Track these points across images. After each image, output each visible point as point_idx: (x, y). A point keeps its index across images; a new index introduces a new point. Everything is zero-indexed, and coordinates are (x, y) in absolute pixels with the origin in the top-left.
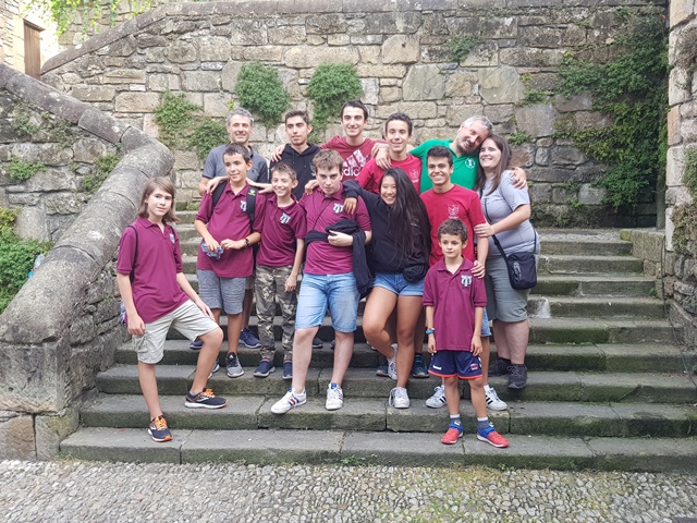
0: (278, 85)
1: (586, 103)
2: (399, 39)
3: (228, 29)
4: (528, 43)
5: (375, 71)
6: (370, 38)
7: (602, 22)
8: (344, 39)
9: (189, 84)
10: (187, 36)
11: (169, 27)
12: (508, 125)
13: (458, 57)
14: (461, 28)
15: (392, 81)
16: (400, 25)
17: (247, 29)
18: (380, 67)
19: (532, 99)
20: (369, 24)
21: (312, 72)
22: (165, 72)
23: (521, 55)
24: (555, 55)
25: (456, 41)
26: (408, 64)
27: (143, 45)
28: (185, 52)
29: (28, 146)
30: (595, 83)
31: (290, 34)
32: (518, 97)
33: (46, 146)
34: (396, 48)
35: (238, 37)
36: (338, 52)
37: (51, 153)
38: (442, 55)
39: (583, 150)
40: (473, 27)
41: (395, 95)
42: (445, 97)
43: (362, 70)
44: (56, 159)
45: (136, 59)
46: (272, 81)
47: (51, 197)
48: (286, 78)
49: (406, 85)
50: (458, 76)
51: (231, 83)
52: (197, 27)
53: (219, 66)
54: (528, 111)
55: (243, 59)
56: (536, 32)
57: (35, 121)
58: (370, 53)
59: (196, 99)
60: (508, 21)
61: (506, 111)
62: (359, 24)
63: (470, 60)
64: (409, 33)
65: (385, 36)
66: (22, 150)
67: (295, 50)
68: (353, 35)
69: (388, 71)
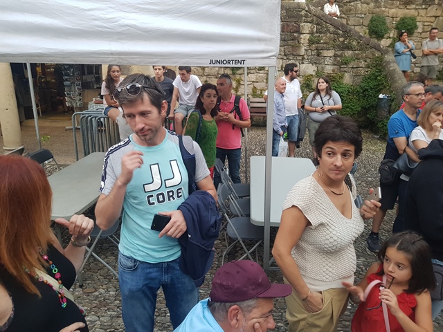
0: (385, 24)
2: (435, 7)
5: (425, 19)
6: (424, 6)
8: (414, 6)
10: (352, 4)
15: (429, 23)
17: (376, 2)
18: (425, 18)
21: (398, 19)
26: (436, 17)
28: (350, 10)
29: (351, 52)
31: (393, 4)
33: (356, 52)
34: (433, 10)
35: (372, 5)
36: (410, 11)
37: (358, 54)
43: (418, 19)
44: (360, 56)
46: (383, 22)
47: (355, 70)
48: (388, 21)
51: (367, 22)
53: (363, 16)
55: (373, 13)
58: (422, 12)
64: (439, 5)
65: (430, 5)
66: (349, 53)
67: (394, 10)
68: (417, 5)
69: (428, 19)
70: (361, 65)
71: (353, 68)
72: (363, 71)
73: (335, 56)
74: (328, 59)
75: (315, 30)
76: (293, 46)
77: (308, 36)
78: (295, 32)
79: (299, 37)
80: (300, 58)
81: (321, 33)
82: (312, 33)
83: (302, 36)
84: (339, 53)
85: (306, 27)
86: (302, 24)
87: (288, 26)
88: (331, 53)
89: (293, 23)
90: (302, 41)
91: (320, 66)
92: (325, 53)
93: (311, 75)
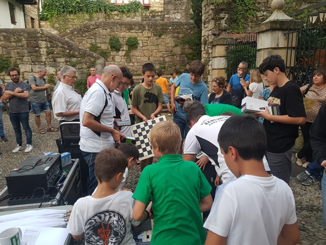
0: (119, 42)
1: (187, 46)
2: (147, 31)
3: (107, 28)
4: (175, 33)
5: (142, 38)
6: (140, 31)
7: (190, 28)
8: (134, 31)
9: (97, 41)
10: (96, 30)
11: (92, 27)
12: (171, 51)
13: (160, 36)
14: (160, 29)
15: (145, 41)
16: (147, 28)
17: (111, 28)
19: (176, 46)
20: (140, 28)
21: (127, 39)
22: (91, 38)
23: (174, 36)
24: (181, 36)
25: (159, 32)
26: (149, 37)
27: (85, 32)
28: (96, 34)
29: (75, 59)
30: (189, 42)
31: (121, 30)
32: (173, 45)
33: (79, 59)
34: (146, 33)
35: (109, 30)
36: (133, 34)
37: (80, 60)
38: (156, 35)
39: (187, 57)
40: (163, 29)
41: (146, 45)
42: (157, 45)
43: (138, 38)
44: (82, 61)
45: (84, 35)
46: (118, 41)
47: (81, 70)
48: (121, 40)
49: (149, 42)
50: (160, 40)
51: (108, 41)
52: (99, 27)
53: (105, 37)
54: (175, 48)
55: (110, 35)
56: (176, 30)
57: (76, 53)
58: (140, 34)
59: (99, 45)
60: (171, 28)
61: (170, 48)
62: (137, 28)
63: (163, 37)
64: (149, 30)
65: (143, 30)
66: (74, 60)
67: (123, 33)
68: (136, 30)
69: (144, 39)
70: (84, 67)
71: (79, 69)
72: (86, 71)
73: (66, 61)
74: (62, 63)
75: (49, 45)
76: (36, 56)
77: (45, 50)
78: (36, 47)
79: (39, 50)
80: (43, 63)
81: (54, 47)
82: (47, 47)
83: (41, 50)
84: (68, 60)
85: (43, 44)
86: (40, 42)
87: (31, 43)
88: (63, 60)
89: (34, 42)
90: (42, 53)
91: (58, 68)
92: (59, 60)
93: (53, 74)
